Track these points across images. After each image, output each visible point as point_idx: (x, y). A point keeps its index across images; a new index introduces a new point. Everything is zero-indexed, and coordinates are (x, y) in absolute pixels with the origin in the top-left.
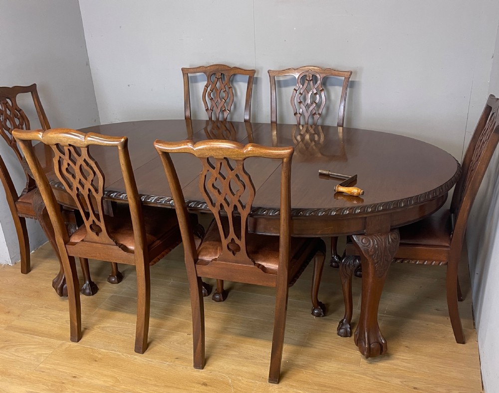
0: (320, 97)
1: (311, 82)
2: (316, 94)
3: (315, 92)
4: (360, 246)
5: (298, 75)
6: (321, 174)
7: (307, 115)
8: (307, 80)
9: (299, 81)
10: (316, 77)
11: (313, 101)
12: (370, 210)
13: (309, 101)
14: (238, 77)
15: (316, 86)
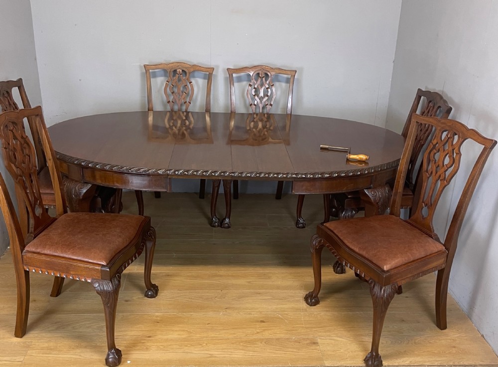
0: (272, 90)
1: (264, 79)
2: (267, 88)
3: (267, 87)
4: (370, 196)
5: (253, 73)
6: (322, 148)
7: (261, 106)
8: (260, 77)
9: (253, 78)
10: (268, 75)
11: (266, 95)
12: (373, 171)
13: (262, 94)
14: (196, 74)
15: (267, 82)
